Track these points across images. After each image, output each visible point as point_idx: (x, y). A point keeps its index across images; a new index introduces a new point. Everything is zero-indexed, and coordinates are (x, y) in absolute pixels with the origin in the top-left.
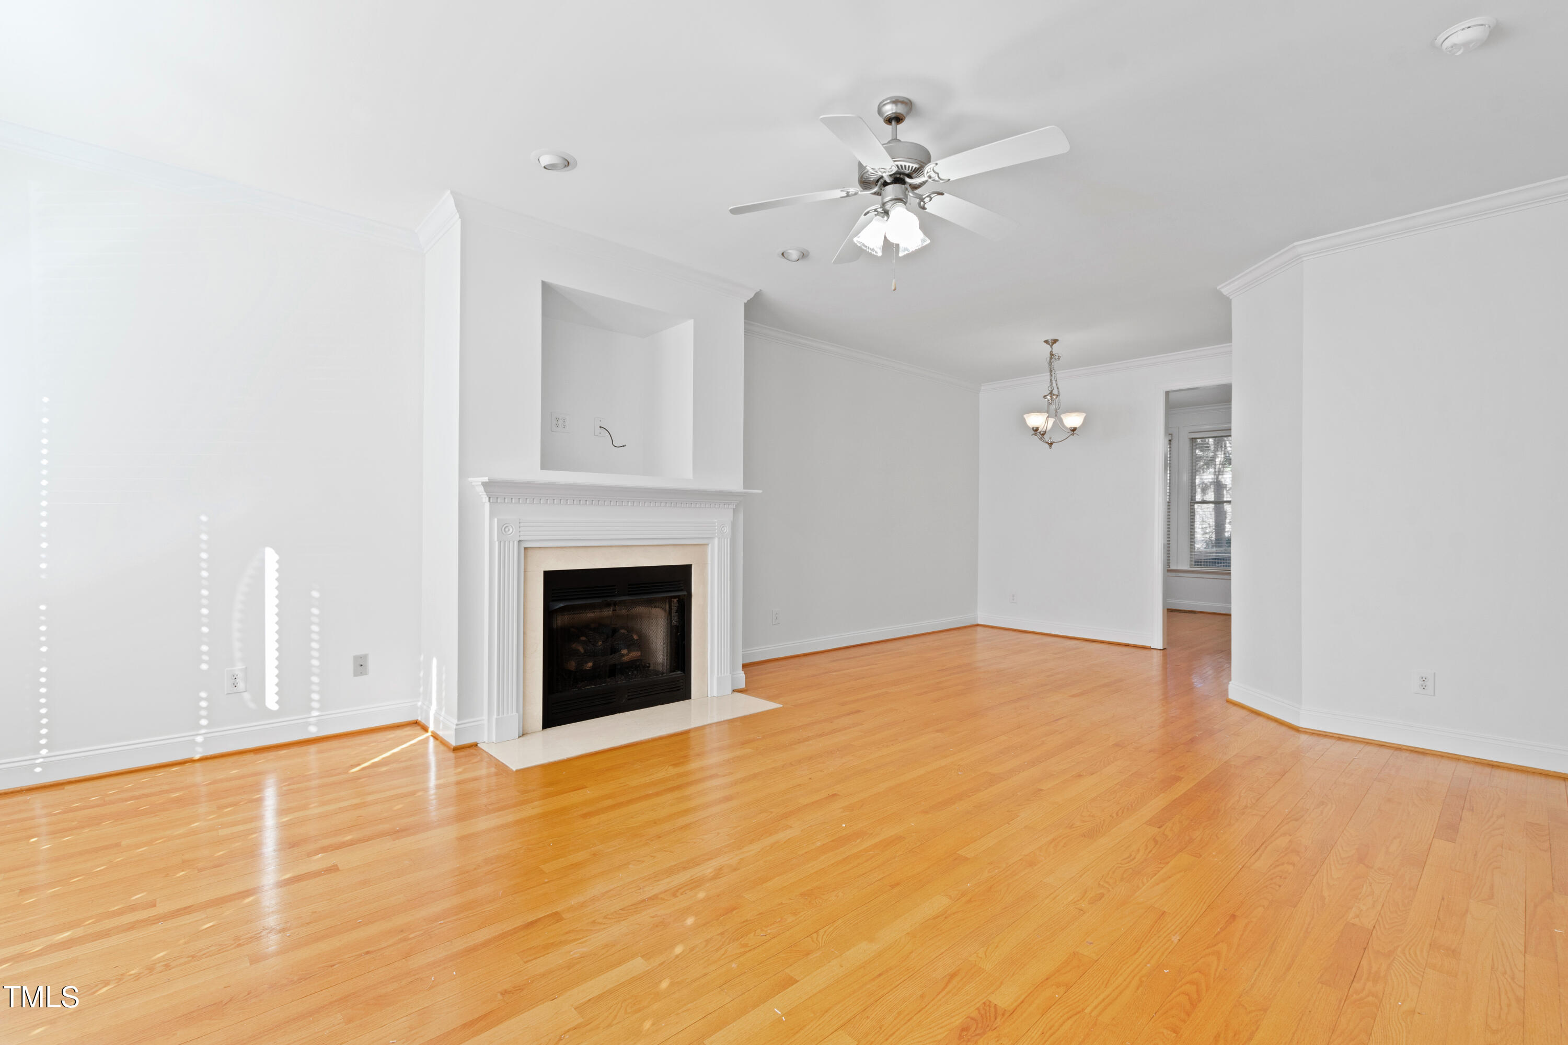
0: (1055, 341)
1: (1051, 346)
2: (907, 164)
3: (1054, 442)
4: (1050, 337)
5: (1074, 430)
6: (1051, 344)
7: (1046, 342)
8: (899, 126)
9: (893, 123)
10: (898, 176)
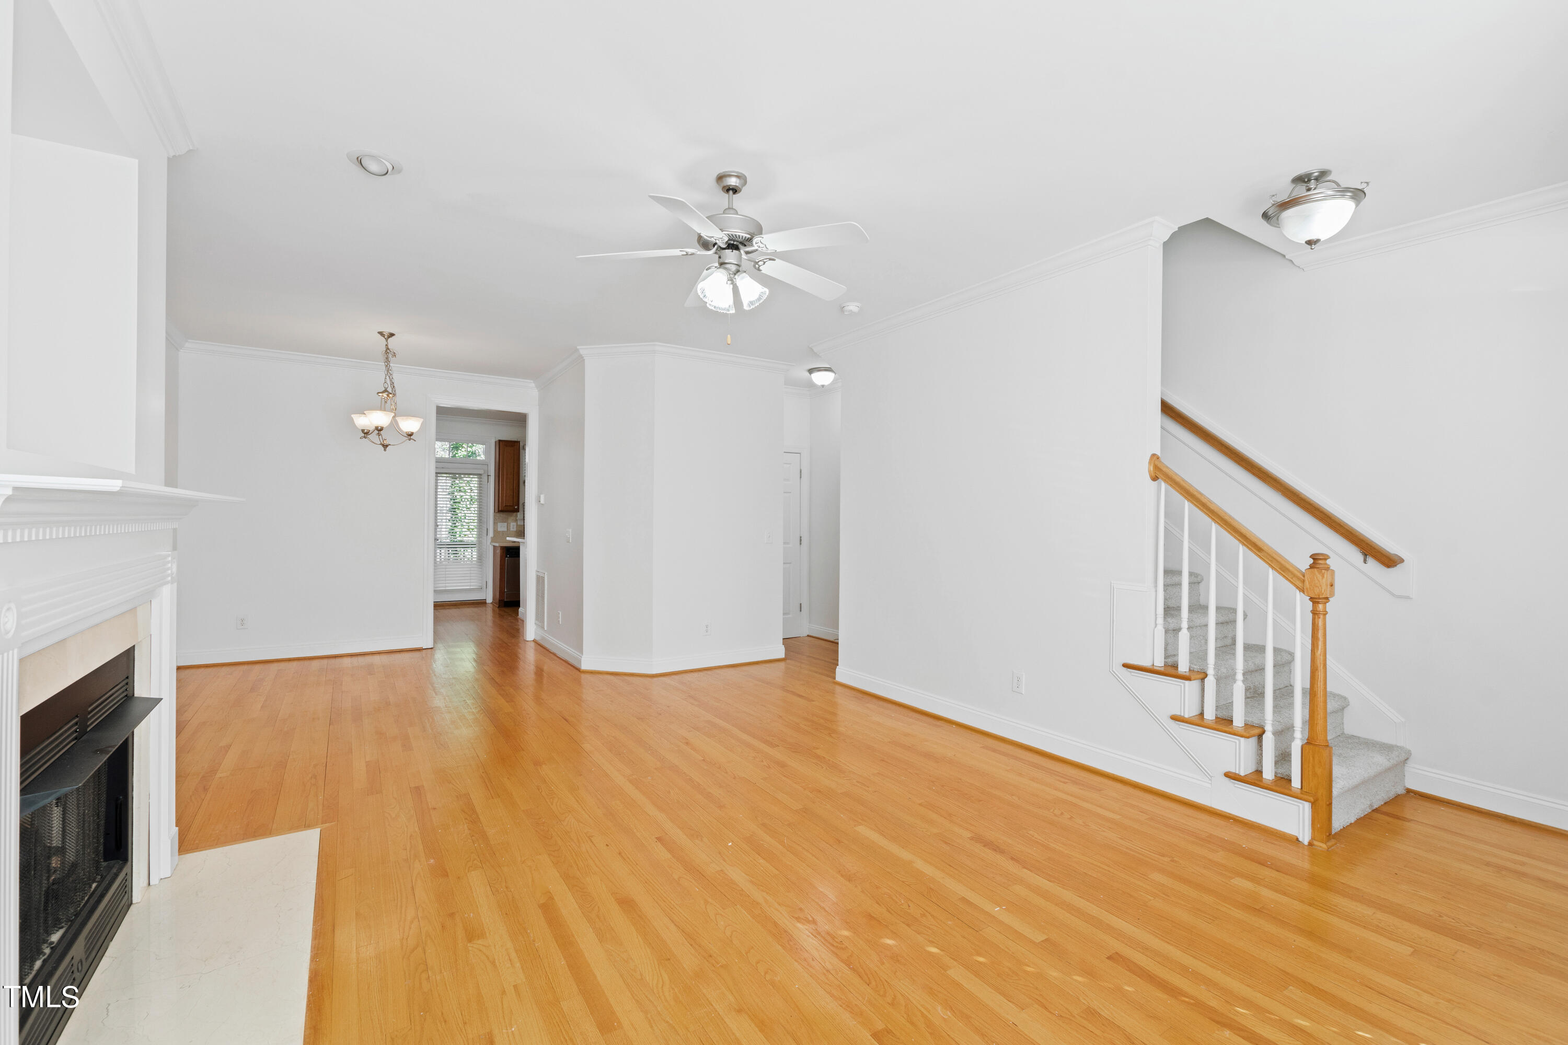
0: (392, 335)
1: (387, 340)
2: (743, 235)
3: (390, 445)
4: (387, 330)
5: (410, 435)
6: (386, 337)
7: (381, 333)
8: (735, 196)
9: (731, 192)
10: (732, 242)
